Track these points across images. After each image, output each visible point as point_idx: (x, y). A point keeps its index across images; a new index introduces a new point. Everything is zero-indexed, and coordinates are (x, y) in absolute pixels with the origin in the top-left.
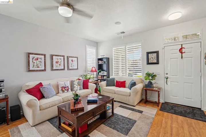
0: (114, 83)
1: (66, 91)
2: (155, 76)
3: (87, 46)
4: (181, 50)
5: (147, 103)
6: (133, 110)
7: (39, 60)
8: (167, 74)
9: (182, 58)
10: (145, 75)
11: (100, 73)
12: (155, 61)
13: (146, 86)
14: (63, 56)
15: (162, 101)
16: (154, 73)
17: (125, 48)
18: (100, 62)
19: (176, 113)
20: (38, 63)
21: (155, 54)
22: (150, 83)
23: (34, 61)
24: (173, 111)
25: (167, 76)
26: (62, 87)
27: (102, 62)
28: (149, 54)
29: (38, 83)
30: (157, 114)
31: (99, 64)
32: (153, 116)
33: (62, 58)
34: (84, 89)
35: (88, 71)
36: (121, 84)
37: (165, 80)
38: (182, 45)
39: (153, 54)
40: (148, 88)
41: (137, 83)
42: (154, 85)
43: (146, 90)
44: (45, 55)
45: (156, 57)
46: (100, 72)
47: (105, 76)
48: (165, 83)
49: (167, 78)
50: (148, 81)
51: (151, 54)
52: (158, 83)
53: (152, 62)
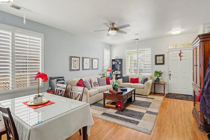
0: (129, 80)
1: (96, 86)
2: (162, 73)
3: (105, 49)
4: (180, 54)
5: (156, 94)
6: (147, 98)
7: (76, 62)
8: (170, 72)
9: (181, 60)
10: (154, 73)
11: (113, 73)
12: (162, 62)
13: (155, 81)
14: (90, 58)
15: (166, 93)
16: (161, 71)
17: (137, 51)
18: (114, 63)
19: (176, 98)
20: (76, 64)
21: (162, 57)
22: (158, 79)
23: (74, 63)
24: (174, 97)
25: (170, 73)
26: (94, 83)
27: (116, 62)
28: (157, 57)
29: (80, 79)
30: (164, 99)
31: (113, 64)
32: (162, 100)
33: (89, 59)
34: (107, 84)
35: (105, 70)
36: (135, 81)
37: (169, 76)
38: (181, 51)
39: (160, 57)
40: (157, 82)
41: (148, 79)
42: (161, 80)
43: (155, 84)
44: (79, 58)
45: (162, 59)
46: (114, 71)
47: (119, 74)
48: (169, 78)
49: (170, 75)
50: (156, 77)
51: (159, 57)
52: (164, 79)
53: (159, 63)
